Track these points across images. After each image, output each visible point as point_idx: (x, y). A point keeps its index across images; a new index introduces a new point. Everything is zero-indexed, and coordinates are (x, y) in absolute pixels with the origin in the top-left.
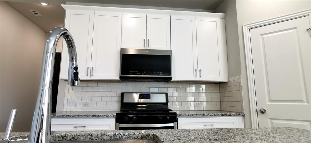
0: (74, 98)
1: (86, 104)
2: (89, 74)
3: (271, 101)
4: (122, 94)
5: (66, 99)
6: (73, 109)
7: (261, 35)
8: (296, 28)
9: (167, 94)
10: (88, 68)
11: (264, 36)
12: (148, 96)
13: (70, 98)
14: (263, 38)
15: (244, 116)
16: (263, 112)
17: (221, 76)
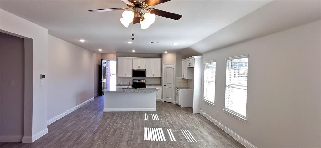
2: (125, 75)
4: (133, 80)
9: (145, 80)
12: (140, 81)
14: (166, 68)
16: (165, 85)
17: (159, 76)
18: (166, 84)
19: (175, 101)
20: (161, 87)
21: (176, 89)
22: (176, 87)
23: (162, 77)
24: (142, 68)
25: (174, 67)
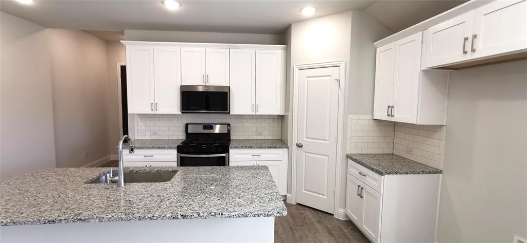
0: (143, 128)
1: (155, 134)
2: (153, 108)
3: (307, 138)
4: (187, 125)
5: (136, 129)
6: (143, 138)
7: (307, 77)
8: (330, 76)
9: (229, 125)
10: (152, 104)
11: (309, 79)
12: (210, 127)
13: (139, 128)
14: (308, 80)
15: (288, 148)
16: (299, 146)
17: (277, 110)
18: (303, 140)
19: (342, 211)
20: (285, 150)
21: (350, 161)
22: (348, 157)
23: (289, 114)
24: (216, 80)
25: (340, 73)
